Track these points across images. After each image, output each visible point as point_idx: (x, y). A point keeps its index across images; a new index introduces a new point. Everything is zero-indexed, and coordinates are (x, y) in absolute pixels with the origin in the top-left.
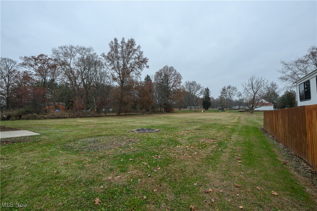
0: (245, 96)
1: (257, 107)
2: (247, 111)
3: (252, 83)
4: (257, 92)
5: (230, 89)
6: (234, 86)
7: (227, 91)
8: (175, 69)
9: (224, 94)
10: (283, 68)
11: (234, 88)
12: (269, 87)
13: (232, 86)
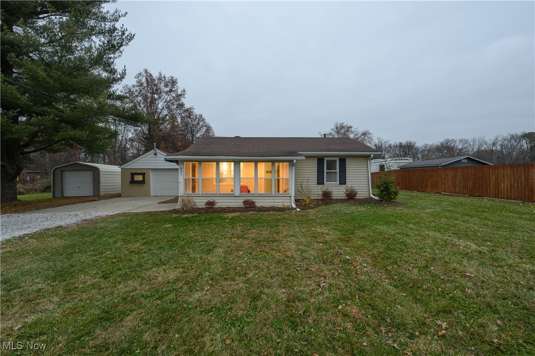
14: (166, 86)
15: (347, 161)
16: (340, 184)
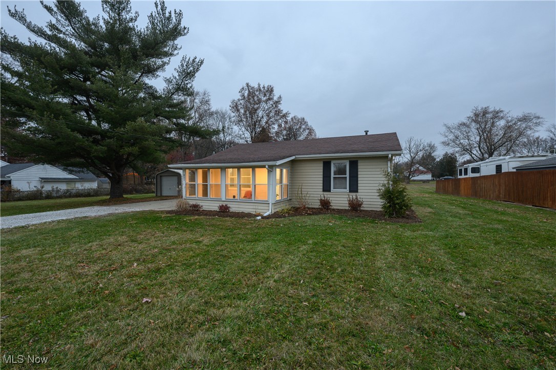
1: (414, 175)
3: (410, 145)
4: (415, 157)
8: (307, 121)
10: (446, 132)
14: (265, 95)
15: (359, 164)
16: (350, 192)
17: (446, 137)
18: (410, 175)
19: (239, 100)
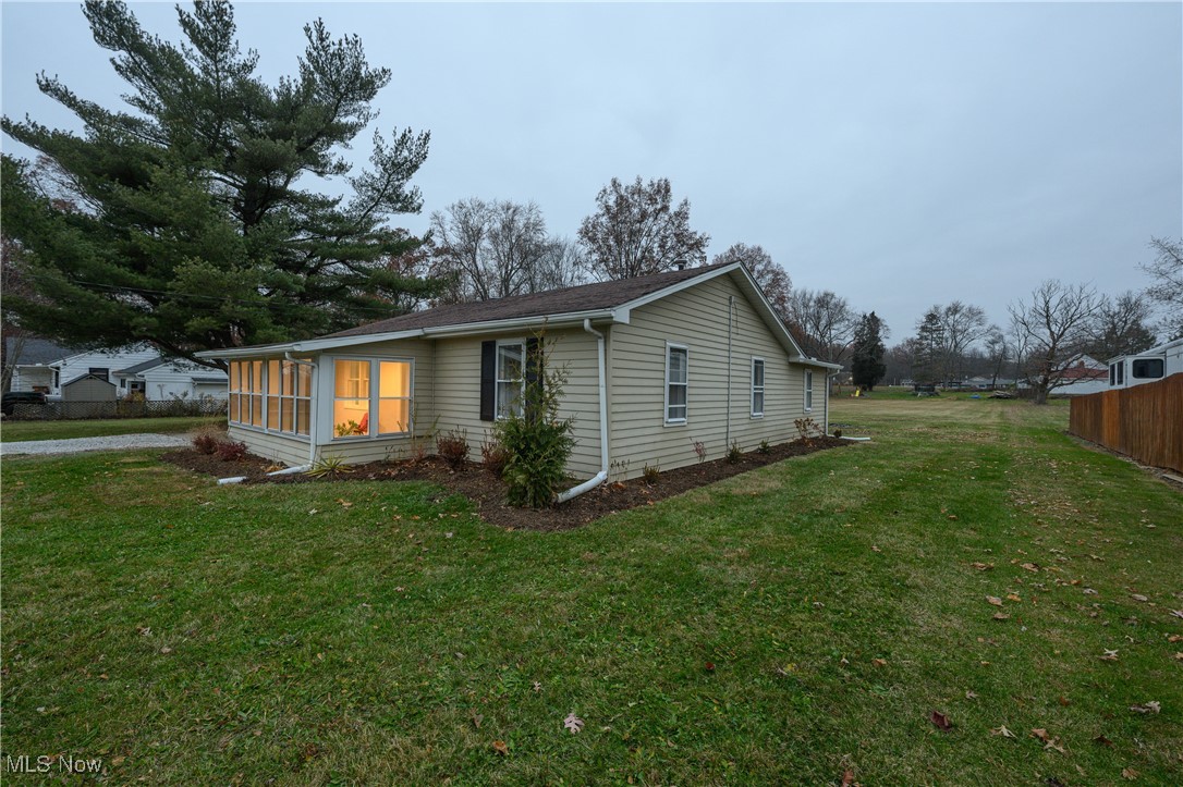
0: (1016, 344)
1: (1062, 385)
2: (1022, 395)
3: (1047, 303)
4: (1062, 334)
5: (957, 316)
6: (975, 307)
7: (946, 322)
8: (767, 254)
9: (932, 331)
10: (1161, 260)
11: (975, 314)
12: (1111, 313)
13: (966, 303)
14: (654, 201)
17: (1163, 274)
18: (1046, 381)
19: (597, 216)
